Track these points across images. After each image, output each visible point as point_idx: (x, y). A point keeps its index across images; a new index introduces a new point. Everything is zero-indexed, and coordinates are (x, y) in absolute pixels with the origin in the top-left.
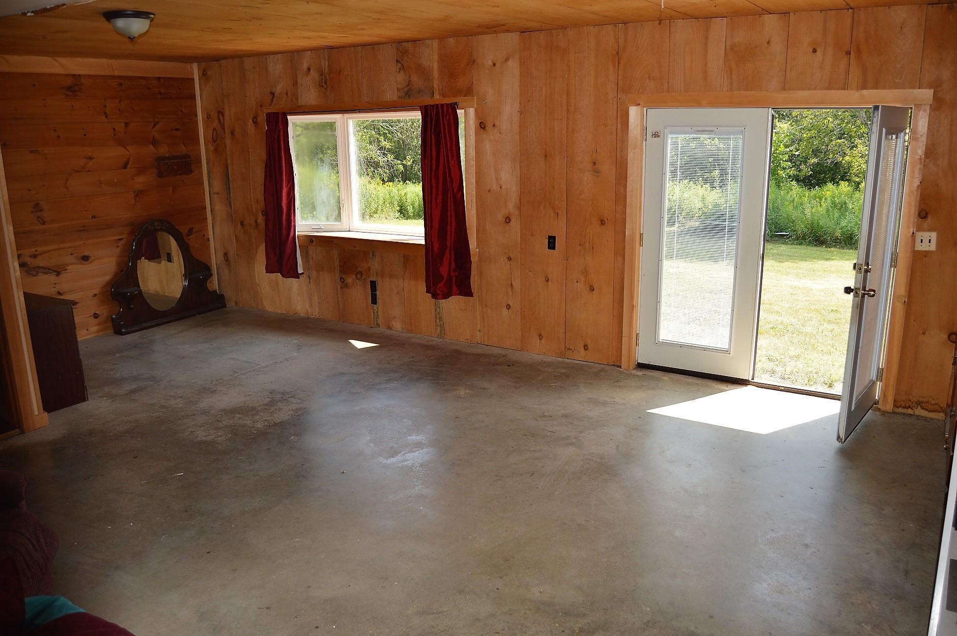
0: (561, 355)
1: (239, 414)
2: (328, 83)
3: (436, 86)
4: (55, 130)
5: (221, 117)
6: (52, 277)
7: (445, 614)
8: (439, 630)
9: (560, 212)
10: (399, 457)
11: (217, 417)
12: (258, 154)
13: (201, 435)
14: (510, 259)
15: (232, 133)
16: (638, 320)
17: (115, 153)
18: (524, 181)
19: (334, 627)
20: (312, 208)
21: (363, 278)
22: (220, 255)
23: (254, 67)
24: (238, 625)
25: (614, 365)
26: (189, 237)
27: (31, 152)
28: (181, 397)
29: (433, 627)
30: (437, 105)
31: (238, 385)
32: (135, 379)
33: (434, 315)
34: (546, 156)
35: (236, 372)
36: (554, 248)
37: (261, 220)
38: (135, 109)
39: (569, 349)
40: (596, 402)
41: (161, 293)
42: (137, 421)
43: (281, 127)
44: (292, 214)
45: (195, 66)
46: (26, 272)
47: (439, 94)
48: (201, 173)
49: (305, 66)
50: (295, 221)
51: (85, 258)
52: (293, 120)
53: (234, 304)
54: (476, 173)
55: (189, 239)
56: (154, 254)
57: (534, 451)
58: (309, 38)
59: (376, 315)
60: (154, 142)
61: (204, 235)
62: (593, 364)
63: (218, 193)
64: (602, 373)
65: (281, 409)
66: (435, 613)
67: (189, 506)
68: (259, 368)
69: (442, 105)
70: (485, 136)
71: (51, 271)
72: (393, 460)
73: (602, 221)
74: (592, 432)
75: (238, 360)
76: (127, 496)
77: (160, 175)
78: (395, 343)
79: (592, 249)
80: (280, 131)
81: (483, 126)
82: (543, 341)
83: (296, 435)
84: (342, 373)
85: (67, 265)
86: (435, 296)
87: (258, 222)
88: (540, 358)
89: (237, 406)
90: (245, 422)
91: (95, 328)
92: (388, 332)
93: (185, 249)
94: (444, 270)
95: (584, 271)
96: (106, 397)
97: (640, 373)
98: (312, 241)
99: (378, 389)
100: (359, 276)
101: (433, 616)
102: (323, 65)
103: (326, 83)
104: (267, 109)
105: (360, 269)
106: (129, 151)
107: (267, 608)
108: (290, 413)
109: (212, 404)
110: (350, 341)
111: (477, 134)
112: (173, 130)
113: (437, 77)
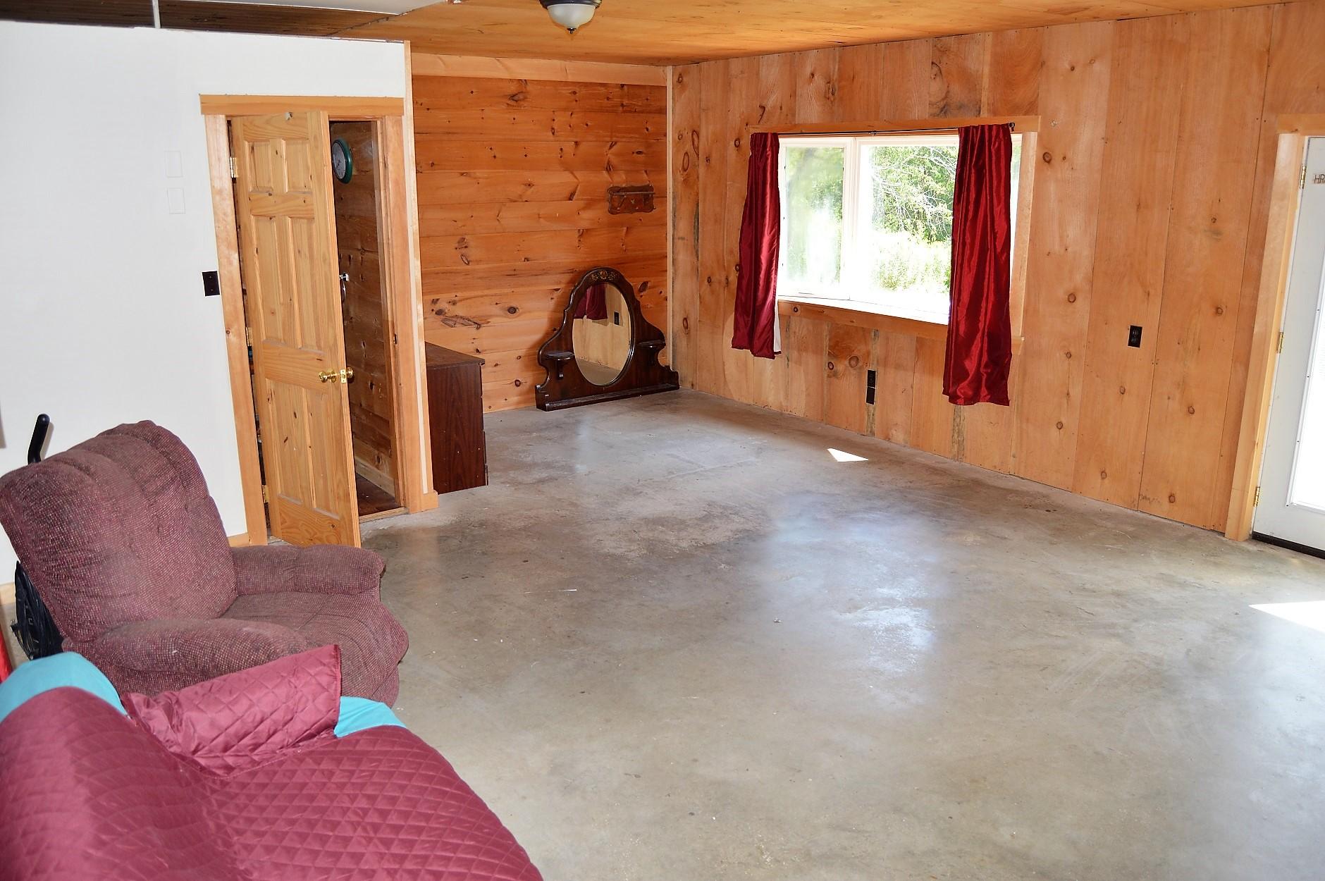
0: (1132, 505)
1: (663, 526)
2: (836, 94)
3: (984, 100)
4: (491, 149)
5: (696, 139)
6: (472, 330)
7: (868, 834)
8: (853, 854)
9: (1152, 292)
10: (859, 614)
11: (635, 527)
12: (737, 189)
13: (610, 546)
14: (1069, 355)
15: (708, 160)
16: (1261, 467)
17: (561, 180)
18: (1101, 243)
19: (714, 818)
20: (800, 265)
21: (858, 366)
22: (679, 320)
23: (742, 72)
24: (595, 789)
25: (1213, 531)
26: (642, 294)
27: (462, 174)
28: (597, 496)
29: (845, 849)
30: (983, 127)
31: (670, 489)
32: (548, 466)
33: (951, 427)
34: (1139, 206)
35: (670, 472)
36: (1138, 345)
37: (734, 277)
38: (589, 124)
39: (1145, 498)
40: (1169, 581)
41: (603, 364)
42: (537, 517)
43: (769, 153)
44: (774, 272)
45: (669, 70)
46: (442, 321)
47: (989, 111)
48: (665, 211)
49: (808, 70)
50: (775, 281)
51: (512, 310)
52: (787, 145)
53: (689, 386)
54: (1031, 227)
55: (641, 296)
56: (599, 313)
57: (1056, 636)
58: (809, 30)
59: (871, 418)
60: (609, 168)
61: (661, 292)
62: (1180, 524)
63: (683, 239)
64: (1191, 540)
65: (717, 528)
66: (853, 831)
67: (574, 631)
68: (701, 471)
69: (990, 127)
70: (1049, 173)
71: (470, 322)
72: (849, 616)
73: (1218, 308)
74: (1153, 623)
75: (678, 457)
76: (505, 606)
77: (612, 211)
78: (890, 460)
79: (1197, 349)
80: (767, 159)
81: (1047, 159)
82: (1106, 481)
83: (728, 564)
84: (808, 492)
85: (491, 316)
86: (954, 399)
87: (730, 279)
88: (1098, 505)
89: (663, 516)
90: (668, 538)
91: (515, 399)
92: (886, 444)
93: (635, 308)
94: (970, 365)
95: (1181, 383)
96: (509, 483)
97: (1254, 547)
98: (796, 310)
99: (852, 519)
100: (853, 363)
101: (849, 834)
102: (832, 69)
103: (833, 94)
104: (754, 128)
105: (856, 353)
106: (577, 178)
107: (636, 776)
108: (726, 534)
109: (632, 510)
110: (831, 450)
111: (1038, 170)
112: (633, 153)
113: (987, 86)
